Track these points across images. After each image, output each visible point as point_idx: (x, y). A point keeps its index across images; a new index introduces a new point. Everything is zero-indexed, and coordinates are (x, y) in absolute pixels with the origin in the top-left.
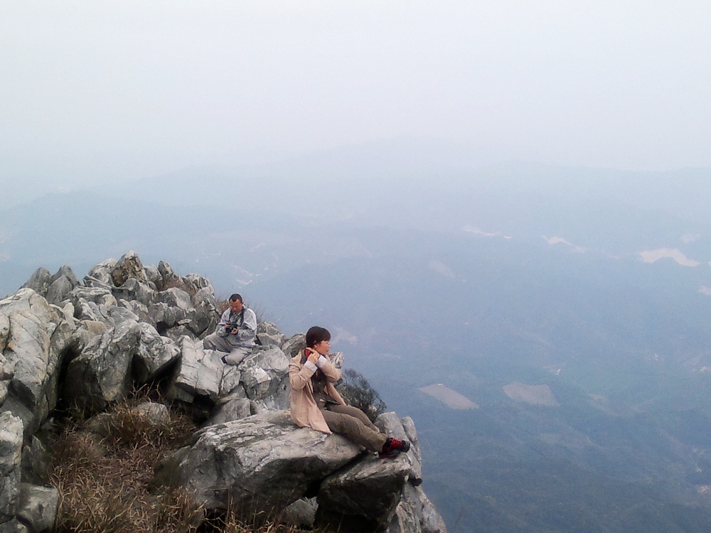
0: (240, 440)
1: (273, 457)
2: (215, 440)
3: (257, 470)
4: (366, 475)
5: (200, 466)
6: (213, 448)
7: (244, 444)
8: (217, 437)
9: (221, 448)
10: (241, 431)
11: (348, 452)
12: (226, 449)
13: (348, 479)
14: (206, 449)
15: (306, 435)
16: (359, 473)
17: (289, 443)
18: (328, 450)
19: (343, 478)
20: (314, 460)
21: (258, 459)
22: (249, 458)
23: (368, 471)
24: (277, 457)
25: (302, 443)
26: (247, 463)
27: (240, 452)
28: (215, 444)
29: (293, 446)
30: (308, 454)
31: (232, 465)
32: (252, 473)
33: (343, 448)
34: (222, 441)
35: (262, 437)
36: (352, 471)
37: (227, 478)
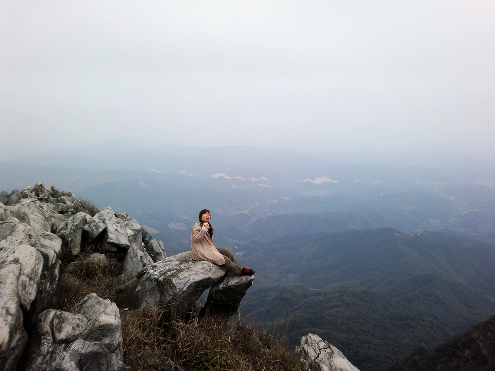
0: (169, 273)
1: (192, 281)
2: (157, 275)
3: (184, 289)
4: (233, 283)
5: (150, 291)
6: (157, 280)
7: (173, 275)
8: (156, 273)
9: (161, 279)
10: (168, 268)
11: (221, 273)
12: (164, 279)
13: (224, 286)
14: (152, 281)
15: (202, 266)
16: (230, 283)
17: (197, 272)
18: (214, 273)
19: (221, 286)
20: (209, 278)
21: (184, 283)
22: (180, 283)
23: (234, 281)
24: (193, 281)
25: (202, 271)
26: (178, 286)
27: (174, 280)
28: (157, 277)
29: (199, 274)
30: (207, 276)
31: (169, 288)
32: (182, 292)
33: (219, 271)
34: (161, 275)
35: (181, 270)
36: (224, 282)
37: (167, 295)
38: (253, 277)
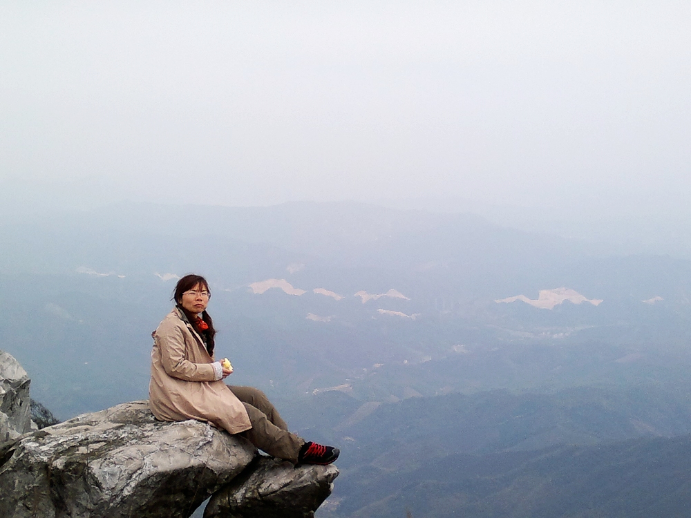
0: (83, 450)
1: (149, 470)
2: (45, 453)
3: (126, 493)
4: (275, 487)
5: (24, 498)
6: (45, 467)
7: (94, 455)
8: (45, 448)
9: (59, 463)
10: (80, 436)
11: (239, 457)
12: (68, 465)
13: (249, 495)
14: (30, 469)
15: (182, 434)
16: (265, 486)
17: (166, 447)
18: (218, 454)
19: (239, 495)
20: (202, 469)
21: (125, 475)
22: (112, 475)
23: (276, 482)
24: (153, 470)
25: (182, 446)
26: (108, 483)
27: (95, 467)
28: (45, 459)
29: (171, 452)
30: (194, 462)
31: (81, 489)
32: (118, 500)
33: (234, 450)
34: (58, 455)
35: (119, 442)
36: (250, 483)
37: (75, 511)
38: (332, 469)
